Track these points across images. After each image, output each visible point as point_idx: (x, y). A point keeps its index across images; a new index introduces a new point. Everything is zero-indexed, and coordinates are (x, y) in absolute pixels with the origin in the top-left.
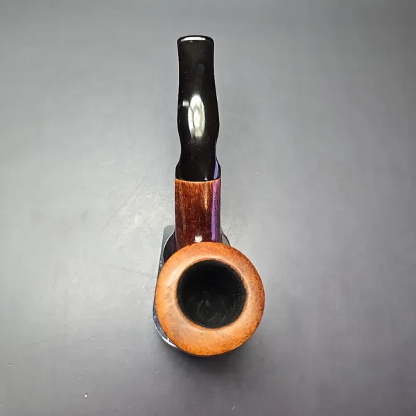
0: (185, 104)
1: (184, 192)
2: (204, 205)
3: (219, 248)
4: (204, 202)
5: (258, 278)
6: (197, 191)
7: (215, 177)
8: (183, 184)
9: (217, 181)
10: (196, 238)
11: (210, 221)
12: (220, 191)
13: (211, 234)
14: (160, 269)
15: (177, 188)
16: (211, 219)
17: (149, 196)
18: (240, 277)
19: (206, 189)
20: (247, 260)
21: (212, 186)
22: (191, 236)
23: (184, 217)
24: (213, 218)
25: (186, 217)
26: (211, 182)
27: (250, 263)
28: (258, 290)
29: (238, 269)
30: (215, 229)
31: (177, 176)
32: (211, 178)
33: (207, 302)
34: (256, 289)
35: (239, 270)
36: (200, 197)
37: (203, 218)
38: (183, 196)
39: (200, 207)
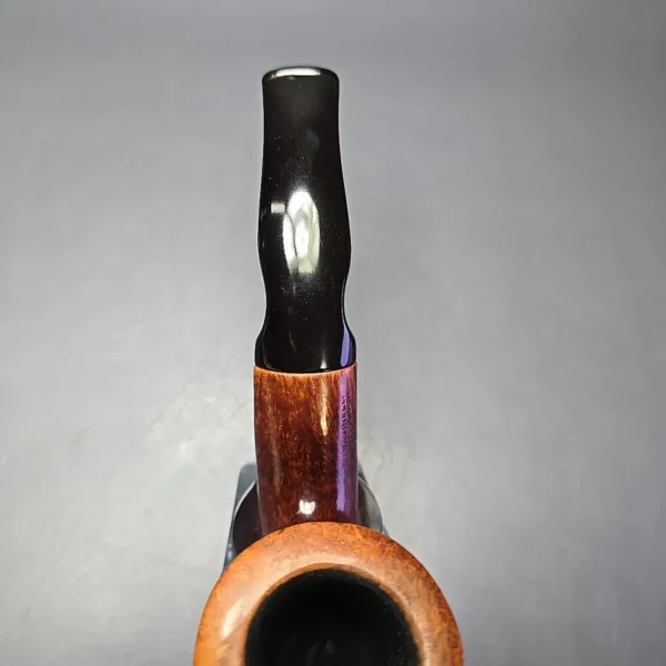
0: (276, 208)
1: (274, 395)
2: (319, 425)
3: (350, 539)
4: (319, 418)
5: (446, 614)
6: (302, 394)
7: (344, 360)
8: (272, 379)
9: (347, 370)
10: (301, 503)
11: (334, 462)
12: (354, 393)
13: (334, 493)
14: (227, 563)
15: (258, 387)
16: (336, 456)
17: (210, 400)
18: (402, 614)
19: (325, 390)
20: (420, 568)
21: (336, 382)
22: (290, 498)
23: (275, 452)
24: (341, 456)
25: (280, 452)
26: (333, 373)
27: (428, 575)
28: (448, 649)
29: (399, 594)
30: (345, 481)
31: (259, 362)
32: (334, 364)
33: (329, 646)
34: (443, 645)
35: (400, 596)
36: (309, 408)
37: (317, 455)
38: (273, 406)
39: (311, 431)
